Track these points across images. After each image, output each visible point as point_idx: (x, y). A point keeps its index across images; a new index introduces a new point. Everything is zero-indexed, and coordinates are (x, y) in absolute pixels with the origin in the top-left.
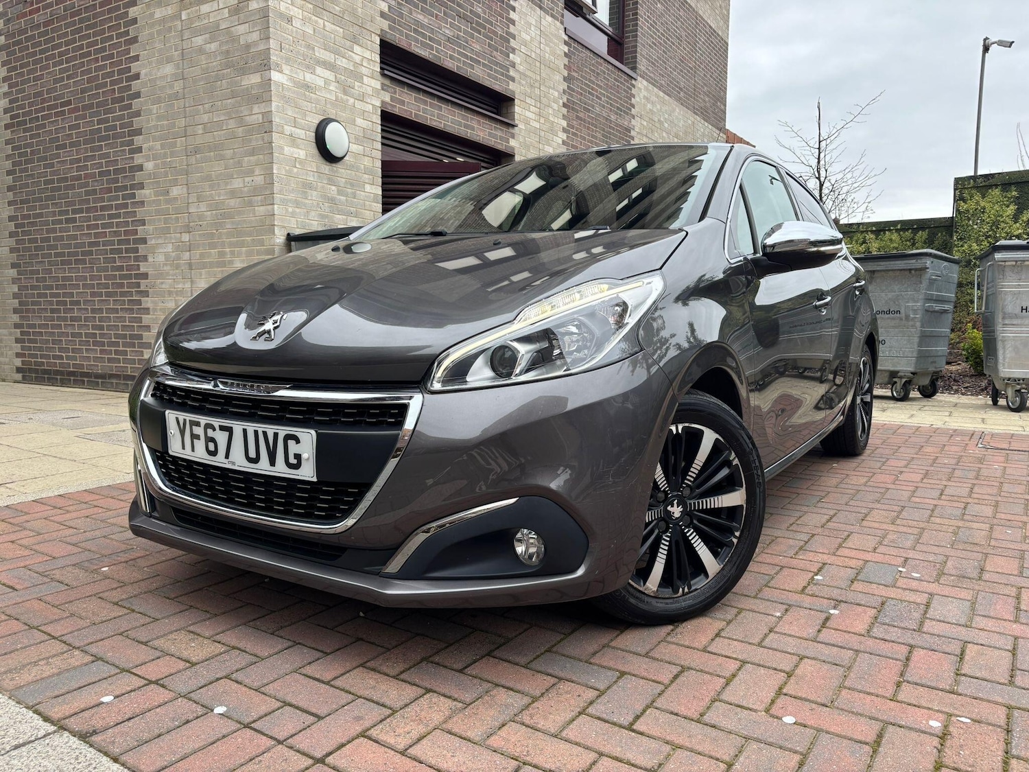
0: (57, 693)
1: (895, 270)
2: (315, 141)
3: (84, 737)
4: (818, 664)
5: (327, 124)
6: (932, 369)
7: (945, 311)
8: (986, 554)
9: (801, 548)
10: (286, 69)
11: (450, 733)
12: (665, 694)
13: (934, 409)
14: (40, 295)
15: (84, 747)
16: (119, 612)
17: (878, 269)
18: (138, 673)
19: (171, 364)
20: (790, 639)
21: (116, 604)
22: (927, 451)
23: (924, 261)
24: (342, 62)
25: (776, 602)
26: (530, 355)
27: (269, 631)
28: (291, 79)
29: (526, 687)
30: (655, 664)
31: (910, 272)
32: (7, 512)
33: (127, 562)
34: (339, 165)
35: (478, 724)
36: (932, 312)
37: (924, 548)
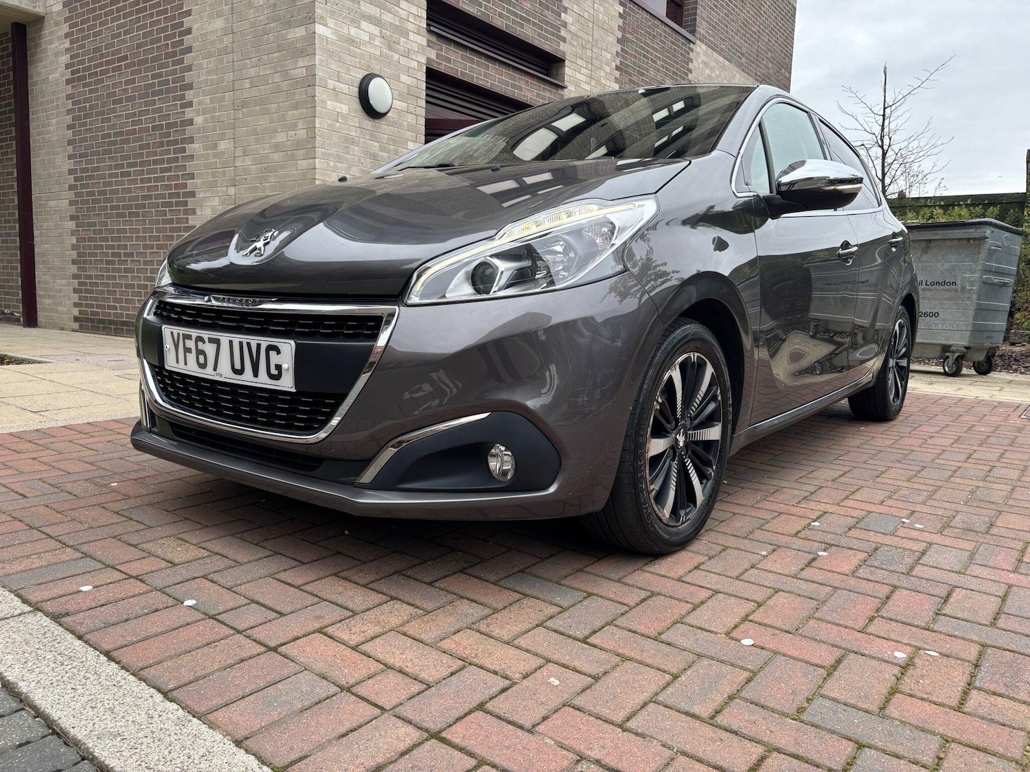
0: (41, 581)
1: (953, 239)
2: (358, 96)
3: (56, 618)
4: (792, 597)
5: (371, 79)
6: (987, 344)
7: (1005, 285)
8: (1000, 512)
9: (805, 498)
10: (331, 22)
11: (405, 634)
12: (628, 615)
13: (986, 384)
14: (96, 247)
15: (54, 626)
16: (117, 519)
17: (935, 238)
18: (121, 569)
19: (173, 284)
20: (770, 575)
21: (117, 513)
22: (965, 419)
23: (983, 230)
24: (388, 17)
25: (765, 543)
26: (510, 273)
27: (254, 542)
28: (336, 32)
29: (490, 600)
30: (626, 588)
31: (968, 242)
32: (36, 434)
33: (136, 480)
34: (382, 121)
35: (433, 629)
36: (990, 284)
37: (936, 504)
